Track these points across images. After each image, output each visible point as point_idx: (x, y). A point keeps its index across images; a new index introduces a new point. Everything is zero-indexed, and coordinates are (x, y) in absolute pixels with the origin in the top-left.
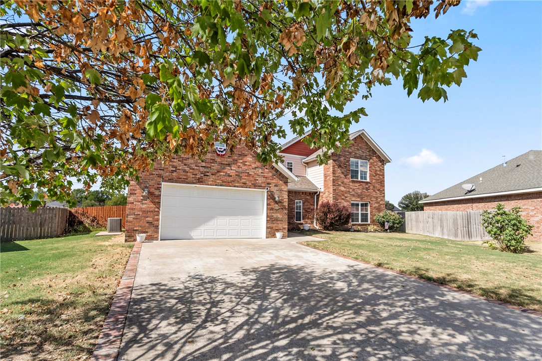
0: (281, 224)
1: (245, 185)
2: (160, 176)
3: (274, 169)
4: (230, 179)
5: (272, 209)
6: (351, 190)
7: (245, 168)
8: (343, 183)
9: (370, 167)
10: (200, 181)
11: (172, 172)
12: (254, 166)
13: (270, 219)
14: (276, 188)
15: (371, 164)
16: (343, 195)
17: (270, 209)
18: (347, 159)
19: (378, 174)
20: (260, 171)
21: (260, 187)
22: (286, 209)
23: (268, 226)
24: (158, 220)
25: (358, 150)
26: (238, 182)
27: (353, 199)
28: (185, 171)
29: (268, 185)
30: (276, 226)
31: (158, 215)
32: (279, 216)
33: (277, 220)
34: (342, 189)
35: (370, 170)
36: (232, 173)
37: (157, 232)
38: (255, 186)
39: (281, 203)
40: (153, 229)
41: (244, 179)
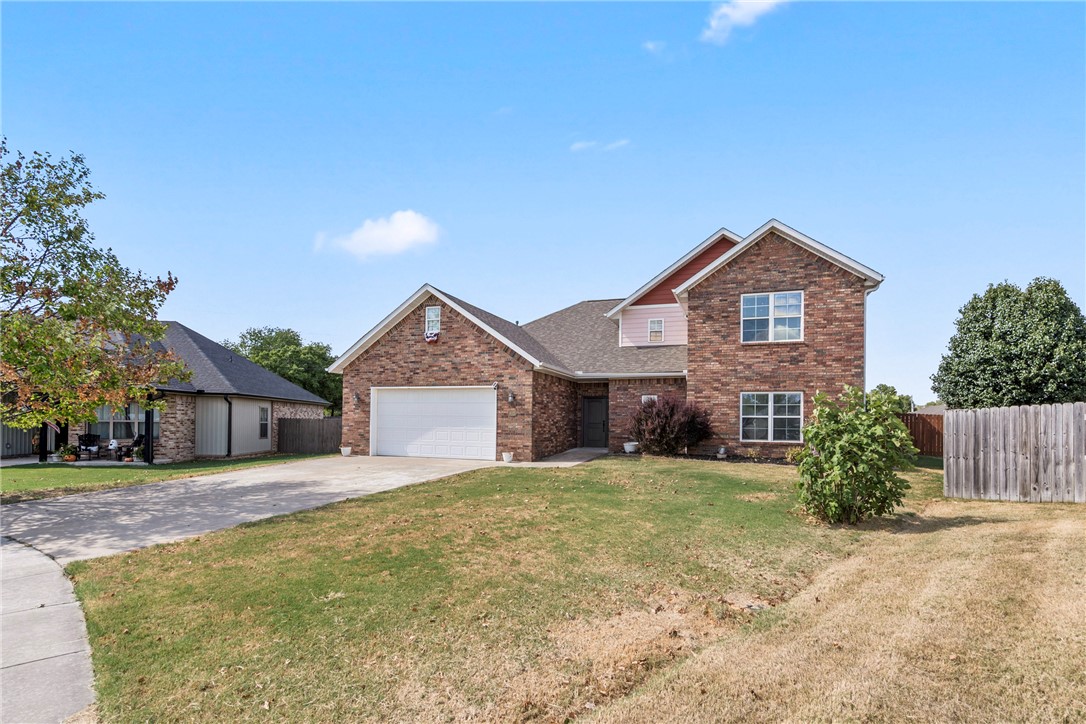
0: (521, 439)
1: (464, 381)
2: (369, 380)
3: (509, 352)
4: (444, 375)
5: (505, 416)
6: (740, 368)
7: (463, 356)
8: (717, 353)
9: (806, 306)
10: (409, 382)
11: (381, 373)
12: (477, 351)
13: (502, 432)
14: (512, 382)
15: (812, 296)
16: (718, 380)
17: (502, 416)
18: (731, 299)
19: (837, 319)
20: (487, 357)
21: (487, 382)
22: (528, 414)
23: (500, 442)
24: (368, 432)
25: (767, 270)
26: (456, 378)
27: (746, 388)
28: (394, 371)
29: (499, 379)
30: (512, 443)
31: (368, 426)
32: (518, 426)
33: (514, 433)
34: (715, 366)
35: (806, 314)
36: (447, 365)
37: (368, 447)
38: (479, 381)
39: (521, 405)
40: (365, 442)
41: (464, 372)
